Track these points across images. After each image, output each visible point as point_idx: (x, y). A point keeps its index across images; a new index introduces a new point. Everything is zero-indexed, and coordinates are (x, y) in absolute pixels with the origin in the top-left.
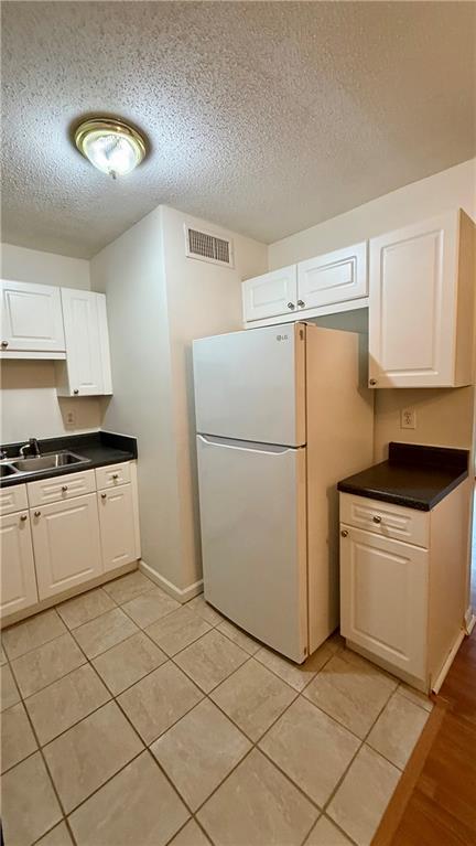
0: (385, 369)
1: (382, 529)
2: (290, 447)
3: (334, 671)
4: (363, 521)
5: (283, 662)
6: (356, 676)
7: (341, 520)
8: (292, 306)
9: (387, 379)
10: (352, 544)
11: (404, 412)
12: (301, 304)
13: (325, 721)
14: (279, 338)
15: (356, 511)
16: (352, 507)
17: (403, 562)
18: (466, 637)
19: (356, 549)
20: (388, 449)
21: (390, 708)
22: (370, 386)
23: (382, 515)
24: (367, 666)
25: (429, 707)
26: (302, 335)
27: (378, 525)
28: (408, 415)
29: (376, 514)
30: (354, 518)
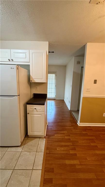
0: (34, 78)
1: (36, 110)
2: (15, 96)
3: (27, 143)
4: (32, 110)
5: (15, 148)
6: (32, 141)
7: (27, 111)
8: (9, 60)
9: (34, 80)
10: (30, 115)
11: (36, 87)
12: (12, 60)
13: (28, 153)
14: (11, 68)
15: (31, 108)
16: (30, 107)
17: (40, 115)
18: (47, 125)
19: (31, 116)
20: (33, 95)
21: (39, 143)
22: (31, 82)
23: (36, 108)
24: (33, 138)
25: (45, 139)
26: (18, 68)
27: (35, 110)
28: (37, 88)
29: (35, 108)
30: (30, 109)
